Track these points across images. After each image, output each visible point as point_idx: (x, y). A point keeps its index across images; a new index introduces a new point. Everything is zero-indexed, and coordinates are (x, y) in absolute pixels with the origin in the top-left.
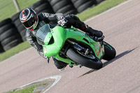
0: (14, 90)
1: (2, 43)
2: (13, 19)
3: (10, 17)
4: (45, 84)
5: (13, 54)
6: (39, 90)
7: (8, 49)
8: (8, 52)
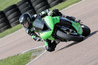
0: (18, 55)
1: (10, 21)
2: (18, 5)
3: (16, 3)
4: (40, 51)
5: (18, 29)
6: (35, 55)
7: (14, 26)
8: (14, 28)
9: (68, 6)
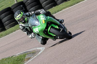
0: (12, 57)
1: (4, 24)
4: (34, 53)
6: (29, 57)
9: (62, 9)
